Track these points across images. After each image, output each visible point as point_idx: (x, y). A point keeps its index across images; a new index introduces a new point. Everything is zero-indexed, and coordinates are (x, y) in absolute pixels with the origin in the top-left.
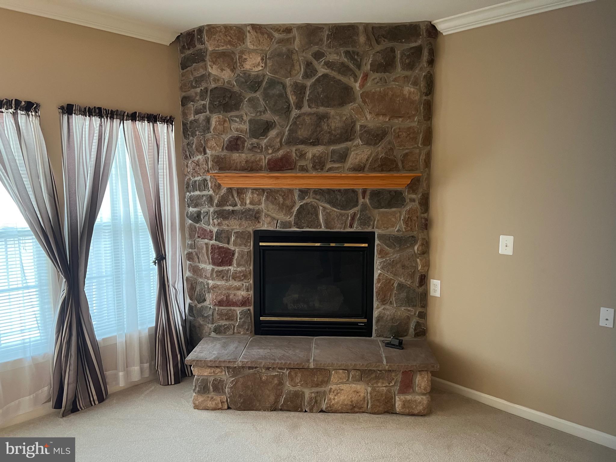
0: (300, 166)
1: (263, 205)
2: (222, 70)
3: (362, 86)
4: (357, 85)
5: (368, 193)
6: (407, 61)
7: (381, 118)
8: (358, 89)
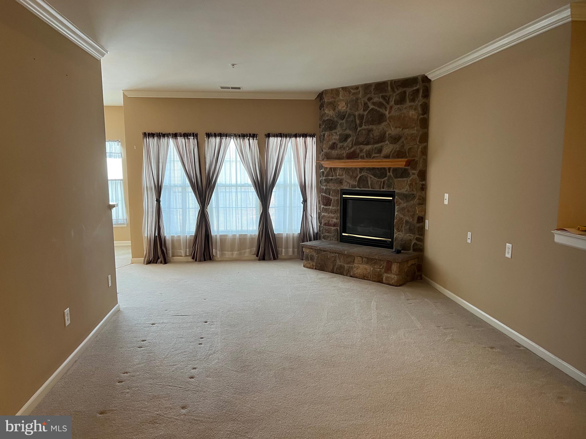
0: (361, 156)
1: (344, 176)
2: (330, 111)
3: (390, 113)
4: (387, 112)
5: (392, 169)
6: (411, 97)
7: (398, 129)
8: (388, 114)
